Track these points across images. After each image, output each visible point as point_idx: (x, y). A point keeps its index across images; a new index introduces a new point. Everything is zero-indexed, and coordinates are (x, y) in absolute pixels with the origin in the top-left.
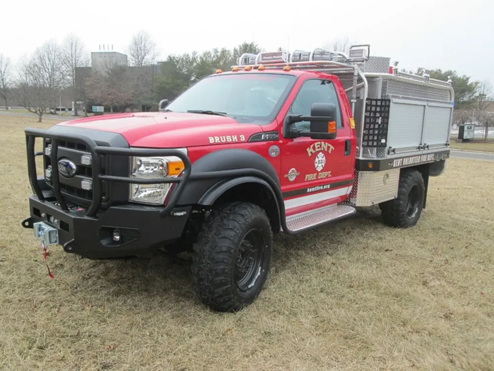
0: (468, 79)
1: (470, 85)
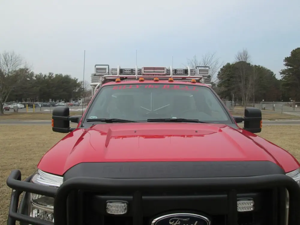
0: (77, 80)
1: (79, 83)
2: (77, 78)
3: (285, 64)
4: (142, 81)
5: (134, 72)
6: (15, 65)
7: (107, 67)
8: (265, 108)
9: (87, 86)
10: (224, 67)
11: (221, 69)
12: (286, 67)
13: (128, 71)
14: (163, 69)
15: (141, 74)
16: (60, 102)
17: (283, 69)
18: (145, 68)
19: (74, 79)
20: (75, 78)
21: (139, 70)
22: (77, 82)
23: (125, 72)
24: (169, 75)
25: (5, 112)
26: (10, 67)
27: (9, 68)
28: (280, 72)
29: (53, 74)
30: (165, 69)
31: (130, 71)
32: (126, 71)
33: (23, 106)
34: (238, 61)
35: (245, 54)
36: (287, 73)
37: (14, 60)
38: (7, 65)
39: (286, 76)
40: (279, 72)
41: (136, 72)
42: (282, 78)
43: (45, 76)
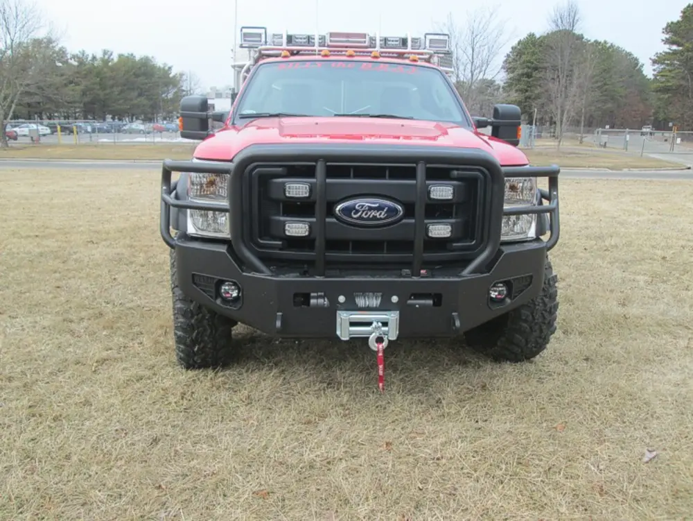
0: (170, 68)
1: (174, 76)
2: (169, 65)
3: (664, 39)
4: (326, 56)
5: (313, 41)
6: (25, 28)
7: (262, 31)
8: (606, 143)
9: (195, 85)
10: (519, 43)
11: (512, 48)
12: (667, 46)
13: (301, 39)
14: (364, 36)
15: (324, 46)
16: (132, 121)
17: (661, 52)
18: (332, 35)
19: (162, 66)
20: (165, 64)
21: (320, 37)
22: (171, 76)
23: (297, 40)
24: (375, 47)
25: (11, 143)
26: (15, 33)
27: (12, 38)
28: (653, 58)
29: (111, 54)
30: (367, 37)
31: (304, 39)
32: (297, 38)
33: (48, 131)
34: (555, 29)
36: (669, 62)
37: (24, 16)
38: (8, 29)
39: (664, 68)
40: (650, 59)
41: (317, 41)
42: (655, 73)
43: (94, 58)
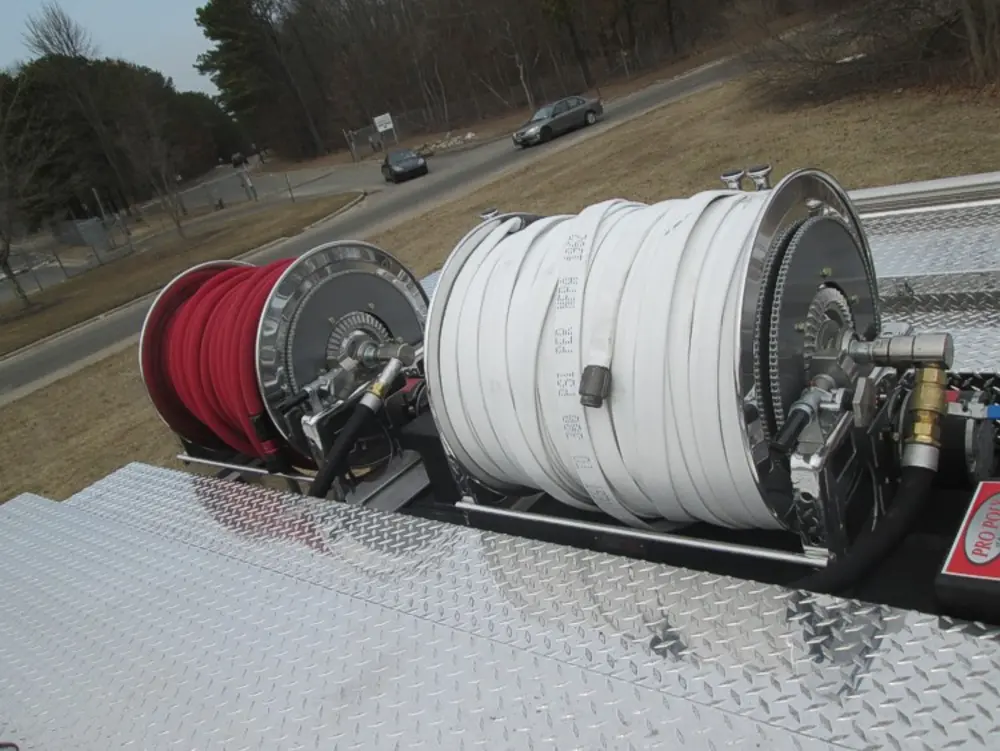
8: (220, 202)
28: (198, 64)
35: (59, 25)
